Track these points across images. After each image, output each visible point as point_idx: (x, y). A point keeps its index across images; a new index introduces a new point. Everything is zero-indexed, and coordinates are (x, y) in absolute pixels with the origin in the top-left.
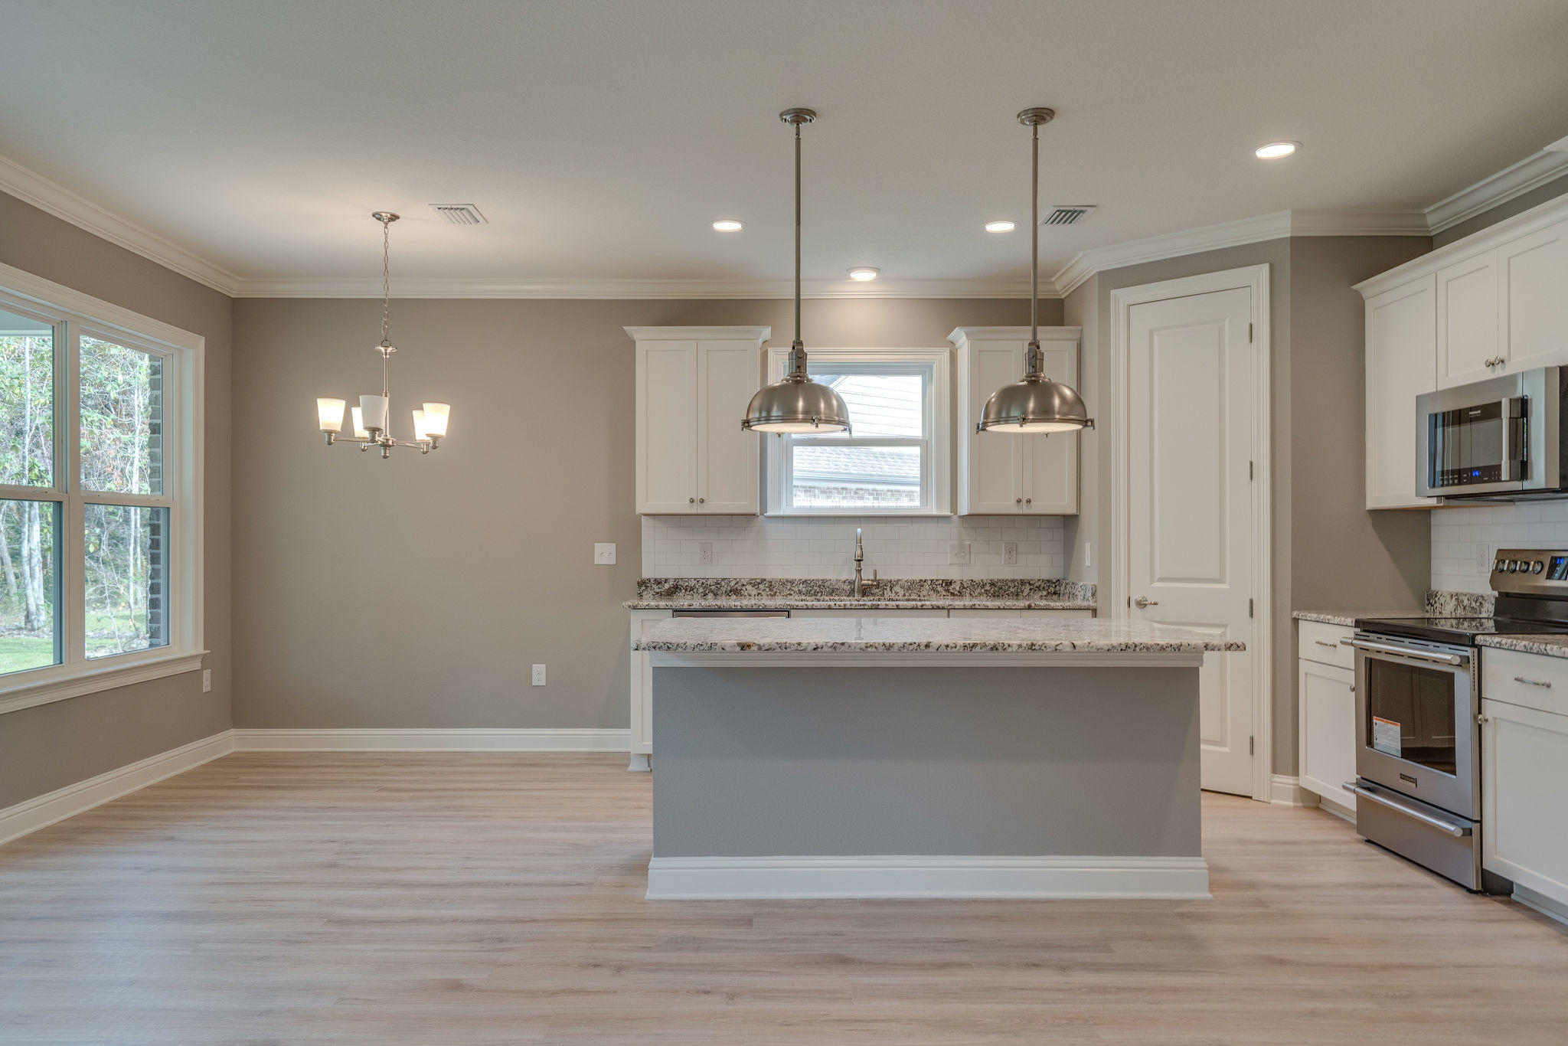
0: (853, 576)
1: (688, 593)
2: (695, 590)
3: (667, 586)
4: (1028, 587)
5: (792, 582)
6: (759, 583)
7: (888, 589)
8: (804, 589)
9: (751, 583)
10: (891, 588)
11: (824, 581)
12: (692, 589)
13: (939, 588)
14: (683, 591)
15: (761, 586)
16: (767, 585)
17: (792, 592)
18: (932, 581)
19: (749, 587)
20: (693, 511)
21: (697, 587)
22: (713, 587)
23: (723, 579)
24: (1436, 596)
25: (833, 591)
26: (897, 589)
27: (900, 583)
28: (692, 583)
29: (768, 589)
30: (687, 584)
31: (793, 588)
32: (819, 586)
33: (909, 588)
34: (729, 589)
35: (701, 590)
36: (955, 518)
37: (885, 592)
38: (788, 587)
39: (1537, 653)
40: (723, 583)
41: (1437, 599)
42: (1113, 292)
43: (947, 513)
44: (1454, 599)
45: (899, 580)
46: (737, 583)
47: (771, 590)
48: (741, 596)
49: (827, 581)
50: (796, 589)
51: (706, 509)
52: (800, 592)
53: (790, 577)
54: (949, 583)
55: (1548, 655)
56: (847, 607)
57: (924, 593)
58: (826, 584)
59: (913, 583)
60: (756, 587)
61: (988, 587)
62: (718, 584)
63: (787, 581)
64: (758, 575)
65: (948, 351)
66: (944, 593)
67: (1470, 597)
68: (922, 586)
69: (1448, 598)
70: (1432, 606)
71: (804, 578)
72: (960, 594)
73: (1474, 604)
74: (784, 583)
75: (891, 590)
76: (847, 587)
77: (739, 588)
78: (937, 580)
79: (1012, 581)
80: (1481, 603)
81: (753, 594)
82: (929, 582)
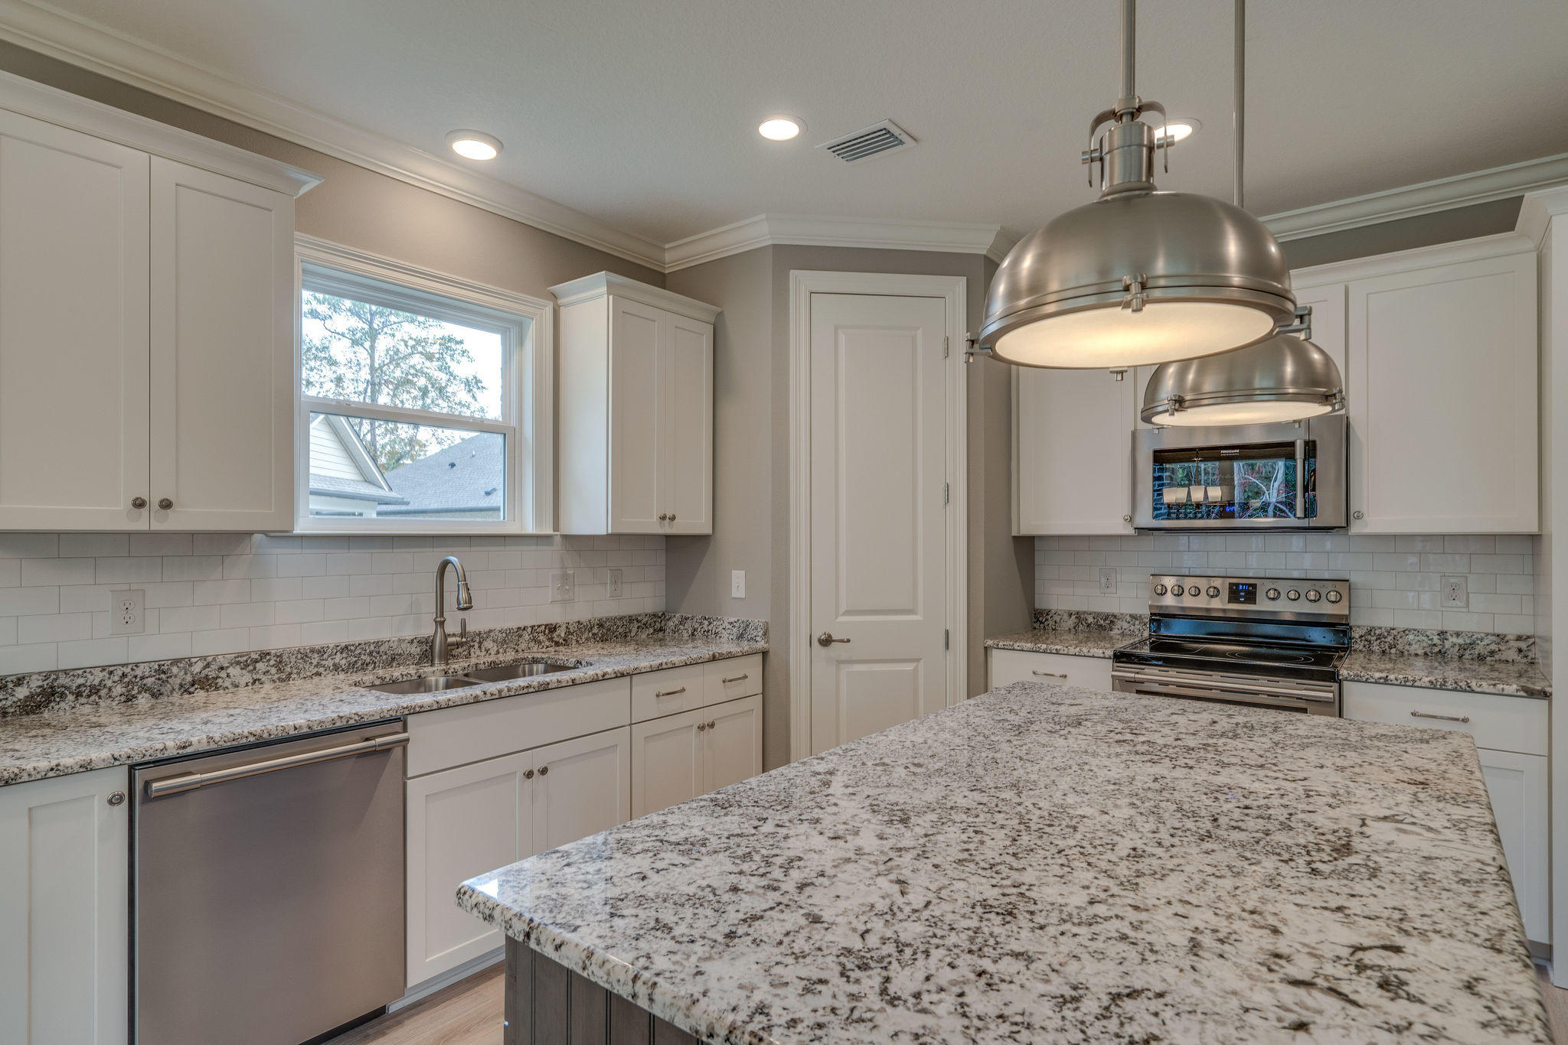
0: (428, 630)
1: (82, 700)
2: (103, 692)
3: (22, 693)
4: (636, 624)
5: (321, 652)
6: (256, 661)
7: (476, 645)
8: (343, 662)
9: (238, 663)
10: (480, 643)
11: (378, 644)
12: (95, 690)
13: (542, 637)
14: (71, 697)
15: (259, 665)
16: (272, 662)
17: (321, 670)
18: (532, 627)
19: (234, 671)
20: (141, 525)
21: (109, 683)
22: (149, 681)
23: (176, 662)
24: (1047, 614)
25: (393, 659)
26: (488, 644)
27: (492, 634)
28: (96, 678)
29: (273, 670)
30: (81, 681)
31: (323, 662)
32: (371, 653)
33: (504, 642)
34: (189, 678)
35: (119, 689)
36: (558, 540)
37: (472, 650)
38: (315, 662)
39: (1455, 690)
40: (175, 670)
41: (1049, 617)
42: (793, 273)
43: (549, 531)
44: (1073, 617)
45: (490, 631)
46: (208, 666)
47: (280, 670)
48: (217, 689)
49: (383, 643)
50: (330, 663)
51: (173, 522)
52: (336, 668)
53: (318, 642)
54: (552, 628)
55: (1473, 691)
56: (503, 695)
57: (523, 646)
58: (382, 649)
59: (509, 632)
60: (251, 668)
61: (595, 630)
62: (164, 673)
63: (312, 651)
64: (252, 645)
65: (551, 306)
66: (547, 643)
67: (1096, 615)
68: (520, 636)
69: (1066, 616)
70: (1041, 623)
71: (344, 641)
72: (566, 642)
73: (1102, 622)
74: (304, 655)
75: (480, 647)
76: (415, 650)
77: (212, 674)
78: (539, 626)
79: (621, 618)
80: (1112, 622)
81: (243, 682)
82: (529, 630)
